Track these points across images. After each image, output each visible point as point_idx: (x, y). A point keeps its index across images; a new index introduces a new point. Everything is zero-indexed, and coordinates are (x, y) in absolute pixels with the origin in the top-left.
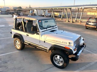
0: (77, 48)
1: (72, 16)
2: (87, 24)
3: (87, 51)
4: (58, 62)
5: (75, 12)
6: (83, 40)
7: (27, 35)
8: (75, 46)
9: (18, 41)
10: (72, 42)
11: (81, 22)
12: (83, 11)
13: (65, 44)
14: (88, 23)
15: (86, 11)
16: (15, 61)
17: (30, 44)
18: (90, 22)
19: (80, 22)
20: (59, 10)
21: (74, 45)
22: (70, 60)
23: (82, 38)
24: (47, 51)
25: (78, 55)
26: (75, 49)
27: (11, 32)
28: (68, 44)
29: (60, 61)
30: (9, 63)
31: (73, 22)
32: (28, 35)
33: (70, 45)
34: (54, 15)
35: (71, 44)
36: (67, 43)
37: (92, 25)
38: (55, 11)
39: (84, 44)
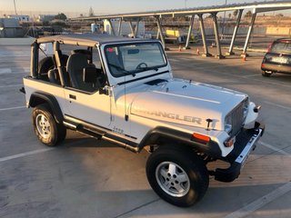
0: (234, 138)
1: (219, 38)
2: (267, 61)
3: (270, 146)
4: (172, 184)
5: (229, 25)
6: (256, 110)
7: (71, 96)
8: (228, 130)
9: (43, 117)
10: (218, 117)
11: (247, 56)
12: (253, 24)
13: (195, 124)
14: (268, 57)
15: (264, 21)
16: (32, 180)
17: (80, 127)
18: (278, 55)
19: (244, 56)
20: (178, 22)
21: (226, 127)
22: (212, 178)
23: (252, 105)
24: (136, 149)
25: (239, 160)
26: (228, 140)
27: (23, 88)
28: (204, 125)
29: (177, 182)
30: (12, 188)
31: (222, 57)
32: (74, 98)
33: (210, 127)
34: (165, 36)
35: (213, 125)
36: (200, 120)
37: (284, 64)
38: (166, 26)
39: (257, 124)
